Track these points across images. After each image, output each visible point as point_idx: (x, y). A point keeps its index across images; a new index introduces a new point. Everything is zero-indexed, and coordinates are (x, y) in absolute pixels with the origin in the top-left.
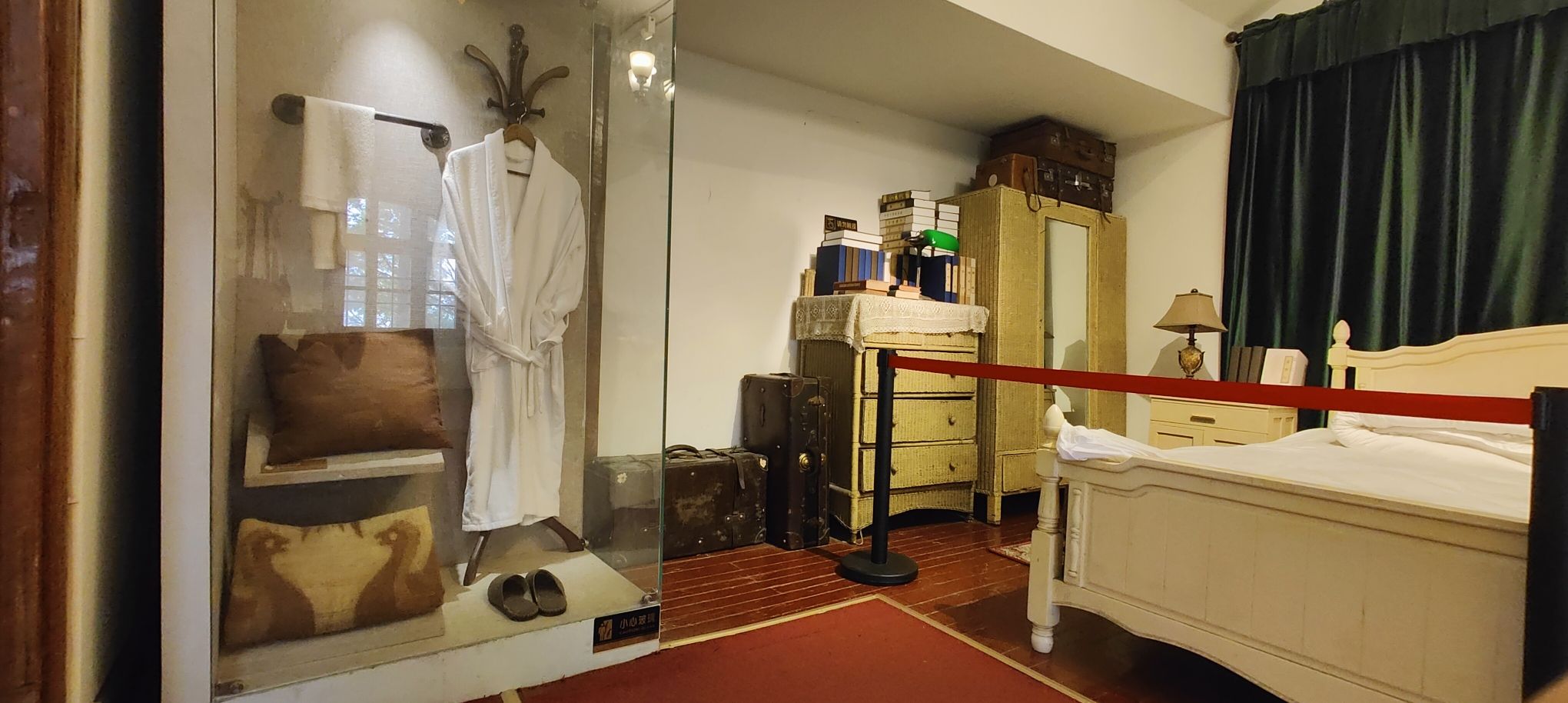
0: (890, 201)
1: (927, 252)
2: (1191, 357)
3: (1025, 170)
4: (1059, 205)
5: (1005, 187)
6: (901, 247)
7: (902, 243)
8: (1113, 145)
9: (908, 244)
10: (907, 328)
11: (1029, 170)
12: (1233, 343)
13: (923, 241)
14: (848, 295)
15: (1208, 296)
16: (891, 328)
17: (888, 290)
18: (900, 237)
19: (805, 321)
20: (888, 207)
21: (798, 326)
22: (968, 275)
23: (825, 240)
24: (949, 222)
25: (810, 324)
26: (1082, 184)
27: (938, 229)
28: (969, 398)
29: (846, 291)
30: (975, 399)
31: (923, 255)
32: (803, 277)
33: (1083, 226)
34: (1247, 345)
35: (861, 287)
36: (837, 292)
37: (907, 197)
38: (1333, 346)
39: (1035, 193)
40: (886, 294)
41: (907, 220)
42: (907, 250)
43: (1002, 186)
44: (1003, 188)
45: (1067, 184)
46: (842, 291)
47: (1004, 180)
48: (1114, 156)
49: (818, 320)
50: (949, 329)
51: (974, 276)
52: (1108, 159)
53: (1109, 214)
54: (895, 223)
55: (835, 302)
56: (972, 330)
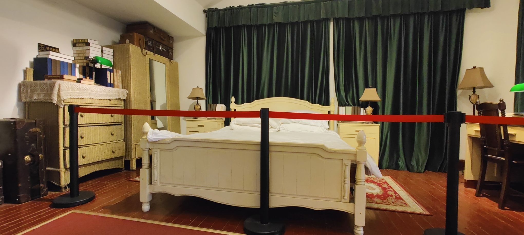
0: (78, 42)
1: (98, 66)
2: (197, 107)
3: (140, 40)
4: (154, 55)
5: (132, 45)
6: (85, 63)
7: (85, 61)
8: (172, 37)
9: (88, 62)
10: (88, 97)
11: (141, 40)
12: (208, 103)
13: (95, 61)
14: (53, 81)
15: (201, 89)
16: (79, 96)
17: (77, 80)
18: (83, 58)
19: (27, 93)
20: (77, 45)
21: (23, 95)
22: (118, 77)
23: (39, 55)
24: (108, 55)
25: (30, 94)
26: (162, 48)
27: (103, 57)
28: (120, 124)
29: (52, 79)
30: (123, 124)
31: (96, 67)
32: (25, 72)
33: (163, 63)
34: (212, 104)
35: (61, 78)
36: (47, 79)
37: (86, 41)
38: (232, 103)
39: (145, 49)
40: (76, 82)
41: (87, 51)
42: (87, 64)
43: (131, 44)
44: (131, 45)
45: (157, 48)
46: (50, 79)
47: (132, 42)
48: (173, 41)
49: (35, 92)
50: (110, 97)
51: (121, 77)
52: (171, 42)
53: (172, 60)
54: (81, 52)
55: (46, 84)
56: (120, 98)
